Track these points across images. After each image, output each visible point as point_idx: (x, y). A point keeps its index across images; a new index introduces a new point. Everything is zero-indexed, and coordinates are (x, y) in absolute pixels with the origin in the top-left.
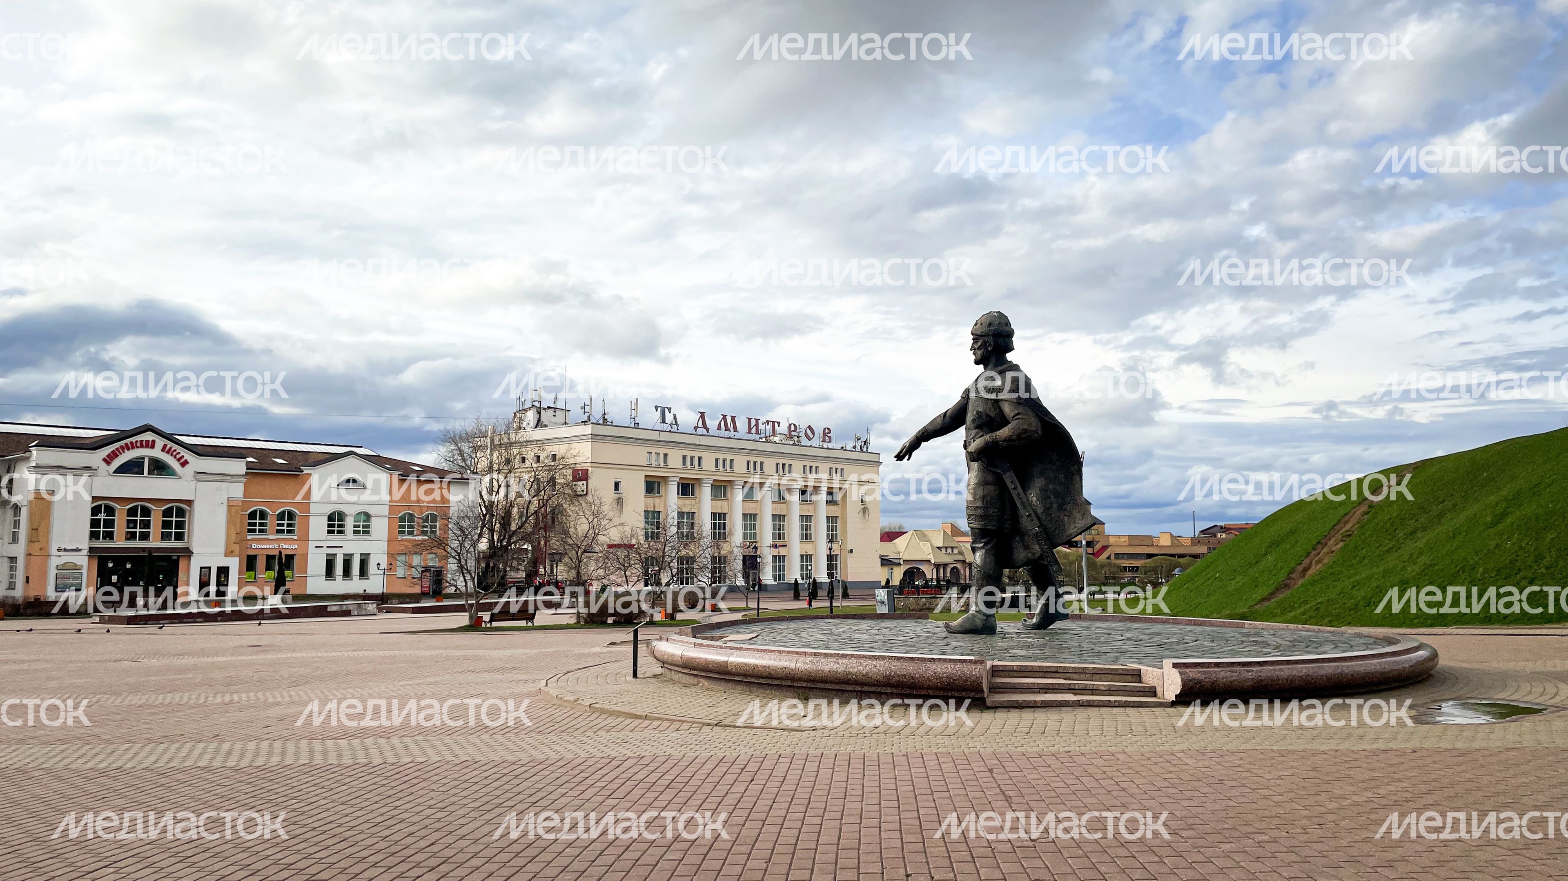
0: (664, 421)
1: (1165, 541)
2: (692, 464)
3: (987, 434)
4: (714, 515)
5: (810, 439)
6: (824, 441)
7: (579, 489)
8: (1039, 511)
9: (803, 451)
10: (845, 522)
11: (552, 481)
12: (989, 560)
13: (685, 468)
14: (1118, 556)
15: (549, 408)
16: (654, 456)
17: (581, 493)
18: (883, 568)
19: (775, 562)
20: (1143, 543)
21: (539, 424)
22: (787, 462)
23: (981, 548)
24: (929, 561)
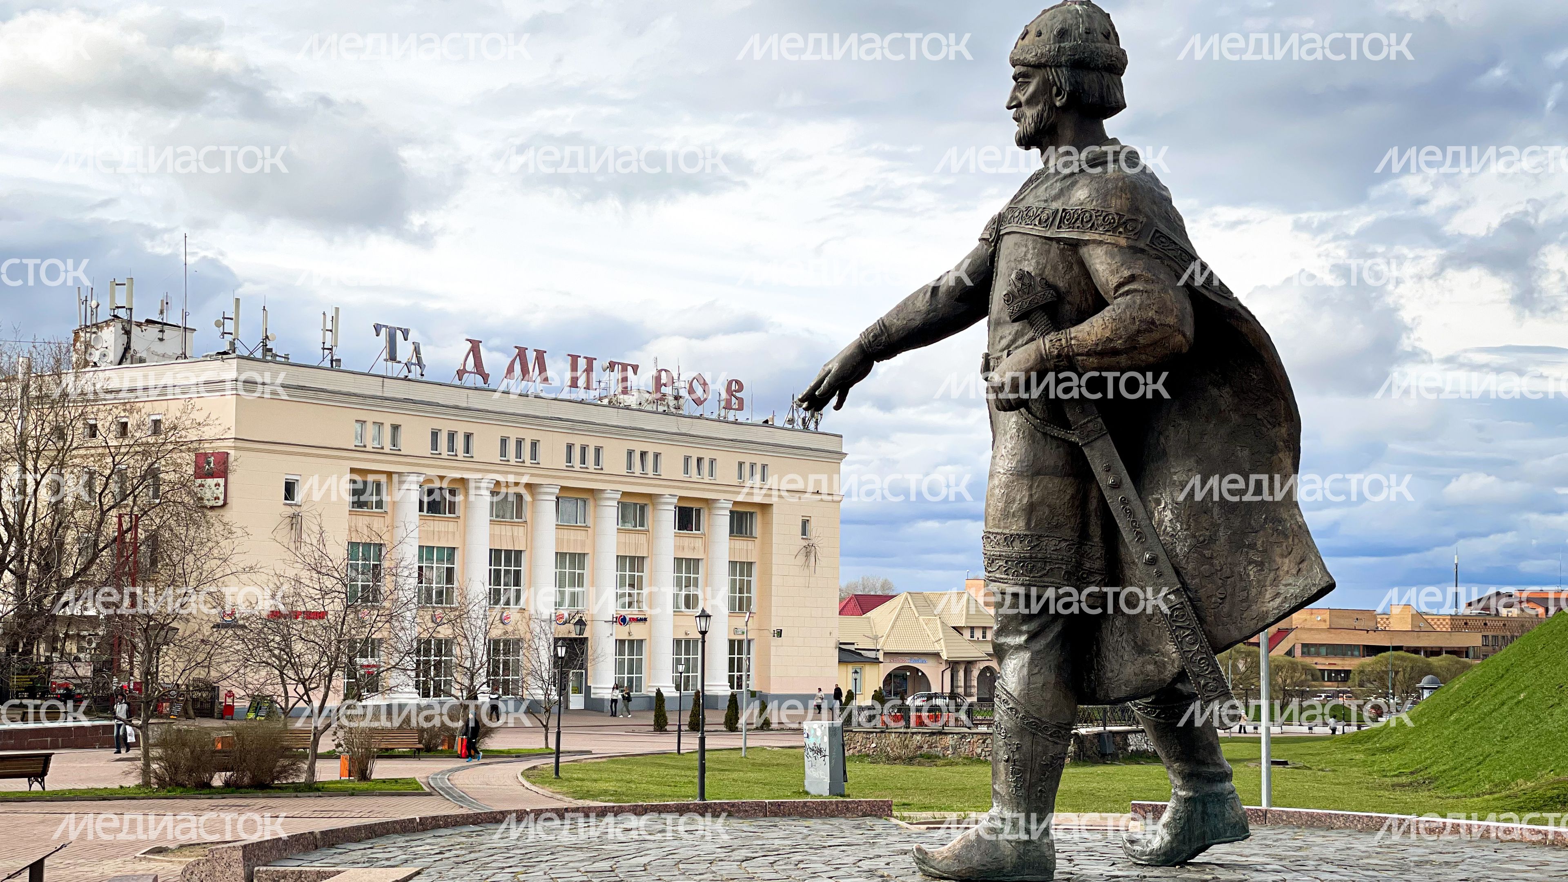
0: (393, 358)
1: (1400, 622)
2: (451, 448)
3: (1044, 334)
4: (495, 555)
5: (698, 402)
6: (728, 407)
7: (208, 495)
8: (1181, 549)
9: (685, 426)
10: (767, 573)
11: (152, 473)
12: (1039, 680)
13: (438, 457)
14: (1308, 649)
15: (149, 322)
16: (370, 430)
17: (213, 503)
18: (843, 667)
19: (621, 653)
20: (1357, 625)
21: (126, 355)
22: (651, 449)
23: (1019, 648)
24: (937, 655)
